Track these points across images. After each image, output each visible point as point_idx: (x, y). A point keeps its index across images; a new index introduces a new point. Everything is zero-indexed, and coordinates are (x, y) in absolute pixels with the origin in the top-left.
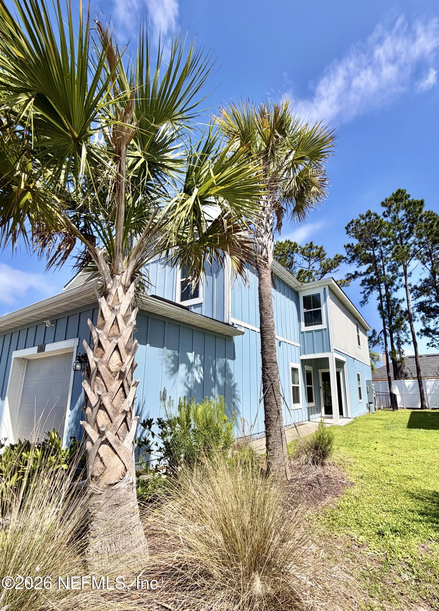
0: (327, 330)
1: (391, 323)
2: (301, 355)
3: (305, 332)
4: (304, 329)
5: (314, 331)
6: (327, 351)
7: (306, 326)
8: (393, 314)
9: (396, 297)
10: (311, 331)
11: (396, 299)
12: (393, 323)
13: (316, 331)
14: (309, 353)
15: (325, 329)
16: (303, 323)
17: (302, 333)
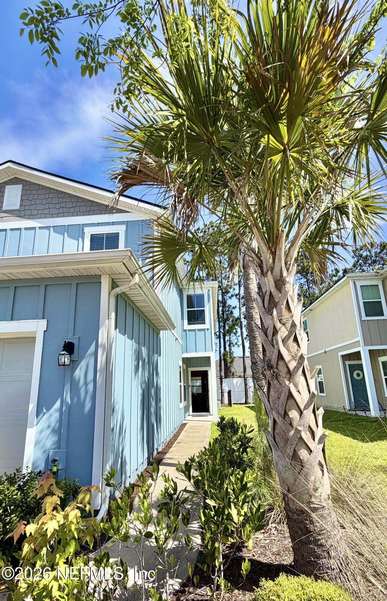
0: (210, 330)
1: (224, 327)
2: (183, 353)
3: (187, 331)
4: (187, 327)
5: (197, 330)
6: (209, 351)
7: (189, 324)
8: (227, 319)
9: (230, 304)
10: (194, 330)
11: (230, 306)
12: (227, 328)
13: (199, 330)
14: (190, 352)
15: (208, 329)
16: (186, 321)
17: (185, 331)
